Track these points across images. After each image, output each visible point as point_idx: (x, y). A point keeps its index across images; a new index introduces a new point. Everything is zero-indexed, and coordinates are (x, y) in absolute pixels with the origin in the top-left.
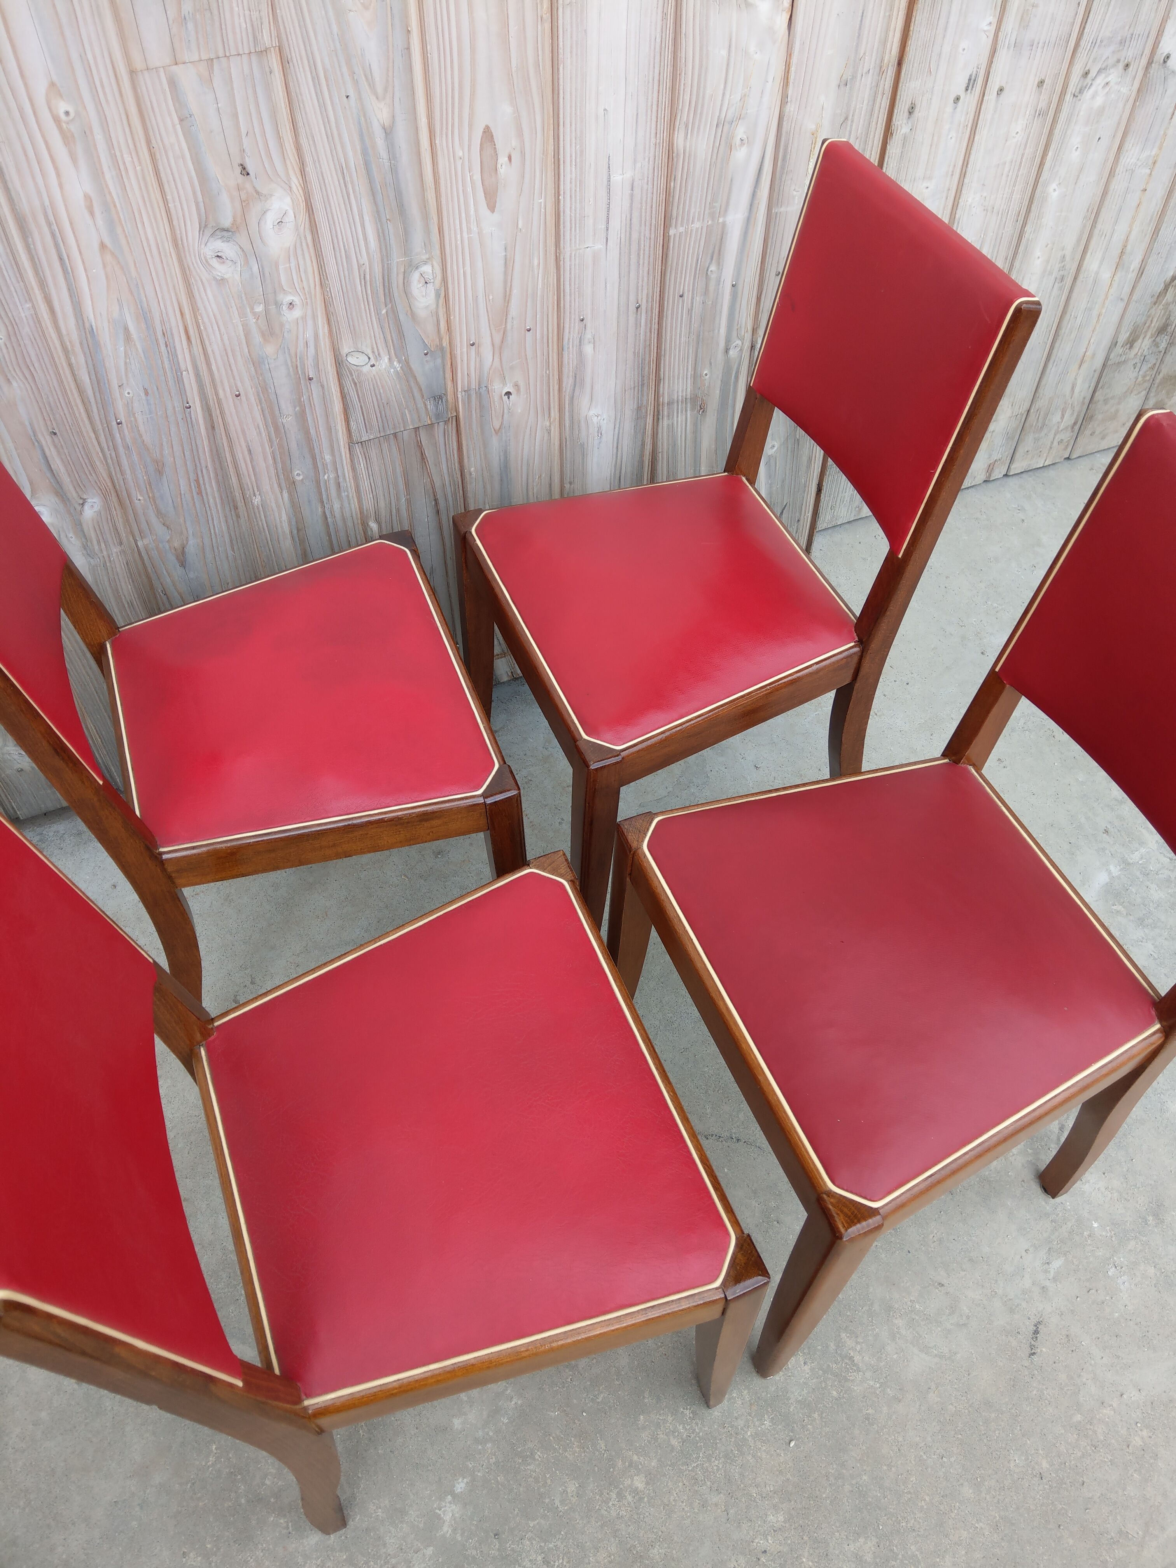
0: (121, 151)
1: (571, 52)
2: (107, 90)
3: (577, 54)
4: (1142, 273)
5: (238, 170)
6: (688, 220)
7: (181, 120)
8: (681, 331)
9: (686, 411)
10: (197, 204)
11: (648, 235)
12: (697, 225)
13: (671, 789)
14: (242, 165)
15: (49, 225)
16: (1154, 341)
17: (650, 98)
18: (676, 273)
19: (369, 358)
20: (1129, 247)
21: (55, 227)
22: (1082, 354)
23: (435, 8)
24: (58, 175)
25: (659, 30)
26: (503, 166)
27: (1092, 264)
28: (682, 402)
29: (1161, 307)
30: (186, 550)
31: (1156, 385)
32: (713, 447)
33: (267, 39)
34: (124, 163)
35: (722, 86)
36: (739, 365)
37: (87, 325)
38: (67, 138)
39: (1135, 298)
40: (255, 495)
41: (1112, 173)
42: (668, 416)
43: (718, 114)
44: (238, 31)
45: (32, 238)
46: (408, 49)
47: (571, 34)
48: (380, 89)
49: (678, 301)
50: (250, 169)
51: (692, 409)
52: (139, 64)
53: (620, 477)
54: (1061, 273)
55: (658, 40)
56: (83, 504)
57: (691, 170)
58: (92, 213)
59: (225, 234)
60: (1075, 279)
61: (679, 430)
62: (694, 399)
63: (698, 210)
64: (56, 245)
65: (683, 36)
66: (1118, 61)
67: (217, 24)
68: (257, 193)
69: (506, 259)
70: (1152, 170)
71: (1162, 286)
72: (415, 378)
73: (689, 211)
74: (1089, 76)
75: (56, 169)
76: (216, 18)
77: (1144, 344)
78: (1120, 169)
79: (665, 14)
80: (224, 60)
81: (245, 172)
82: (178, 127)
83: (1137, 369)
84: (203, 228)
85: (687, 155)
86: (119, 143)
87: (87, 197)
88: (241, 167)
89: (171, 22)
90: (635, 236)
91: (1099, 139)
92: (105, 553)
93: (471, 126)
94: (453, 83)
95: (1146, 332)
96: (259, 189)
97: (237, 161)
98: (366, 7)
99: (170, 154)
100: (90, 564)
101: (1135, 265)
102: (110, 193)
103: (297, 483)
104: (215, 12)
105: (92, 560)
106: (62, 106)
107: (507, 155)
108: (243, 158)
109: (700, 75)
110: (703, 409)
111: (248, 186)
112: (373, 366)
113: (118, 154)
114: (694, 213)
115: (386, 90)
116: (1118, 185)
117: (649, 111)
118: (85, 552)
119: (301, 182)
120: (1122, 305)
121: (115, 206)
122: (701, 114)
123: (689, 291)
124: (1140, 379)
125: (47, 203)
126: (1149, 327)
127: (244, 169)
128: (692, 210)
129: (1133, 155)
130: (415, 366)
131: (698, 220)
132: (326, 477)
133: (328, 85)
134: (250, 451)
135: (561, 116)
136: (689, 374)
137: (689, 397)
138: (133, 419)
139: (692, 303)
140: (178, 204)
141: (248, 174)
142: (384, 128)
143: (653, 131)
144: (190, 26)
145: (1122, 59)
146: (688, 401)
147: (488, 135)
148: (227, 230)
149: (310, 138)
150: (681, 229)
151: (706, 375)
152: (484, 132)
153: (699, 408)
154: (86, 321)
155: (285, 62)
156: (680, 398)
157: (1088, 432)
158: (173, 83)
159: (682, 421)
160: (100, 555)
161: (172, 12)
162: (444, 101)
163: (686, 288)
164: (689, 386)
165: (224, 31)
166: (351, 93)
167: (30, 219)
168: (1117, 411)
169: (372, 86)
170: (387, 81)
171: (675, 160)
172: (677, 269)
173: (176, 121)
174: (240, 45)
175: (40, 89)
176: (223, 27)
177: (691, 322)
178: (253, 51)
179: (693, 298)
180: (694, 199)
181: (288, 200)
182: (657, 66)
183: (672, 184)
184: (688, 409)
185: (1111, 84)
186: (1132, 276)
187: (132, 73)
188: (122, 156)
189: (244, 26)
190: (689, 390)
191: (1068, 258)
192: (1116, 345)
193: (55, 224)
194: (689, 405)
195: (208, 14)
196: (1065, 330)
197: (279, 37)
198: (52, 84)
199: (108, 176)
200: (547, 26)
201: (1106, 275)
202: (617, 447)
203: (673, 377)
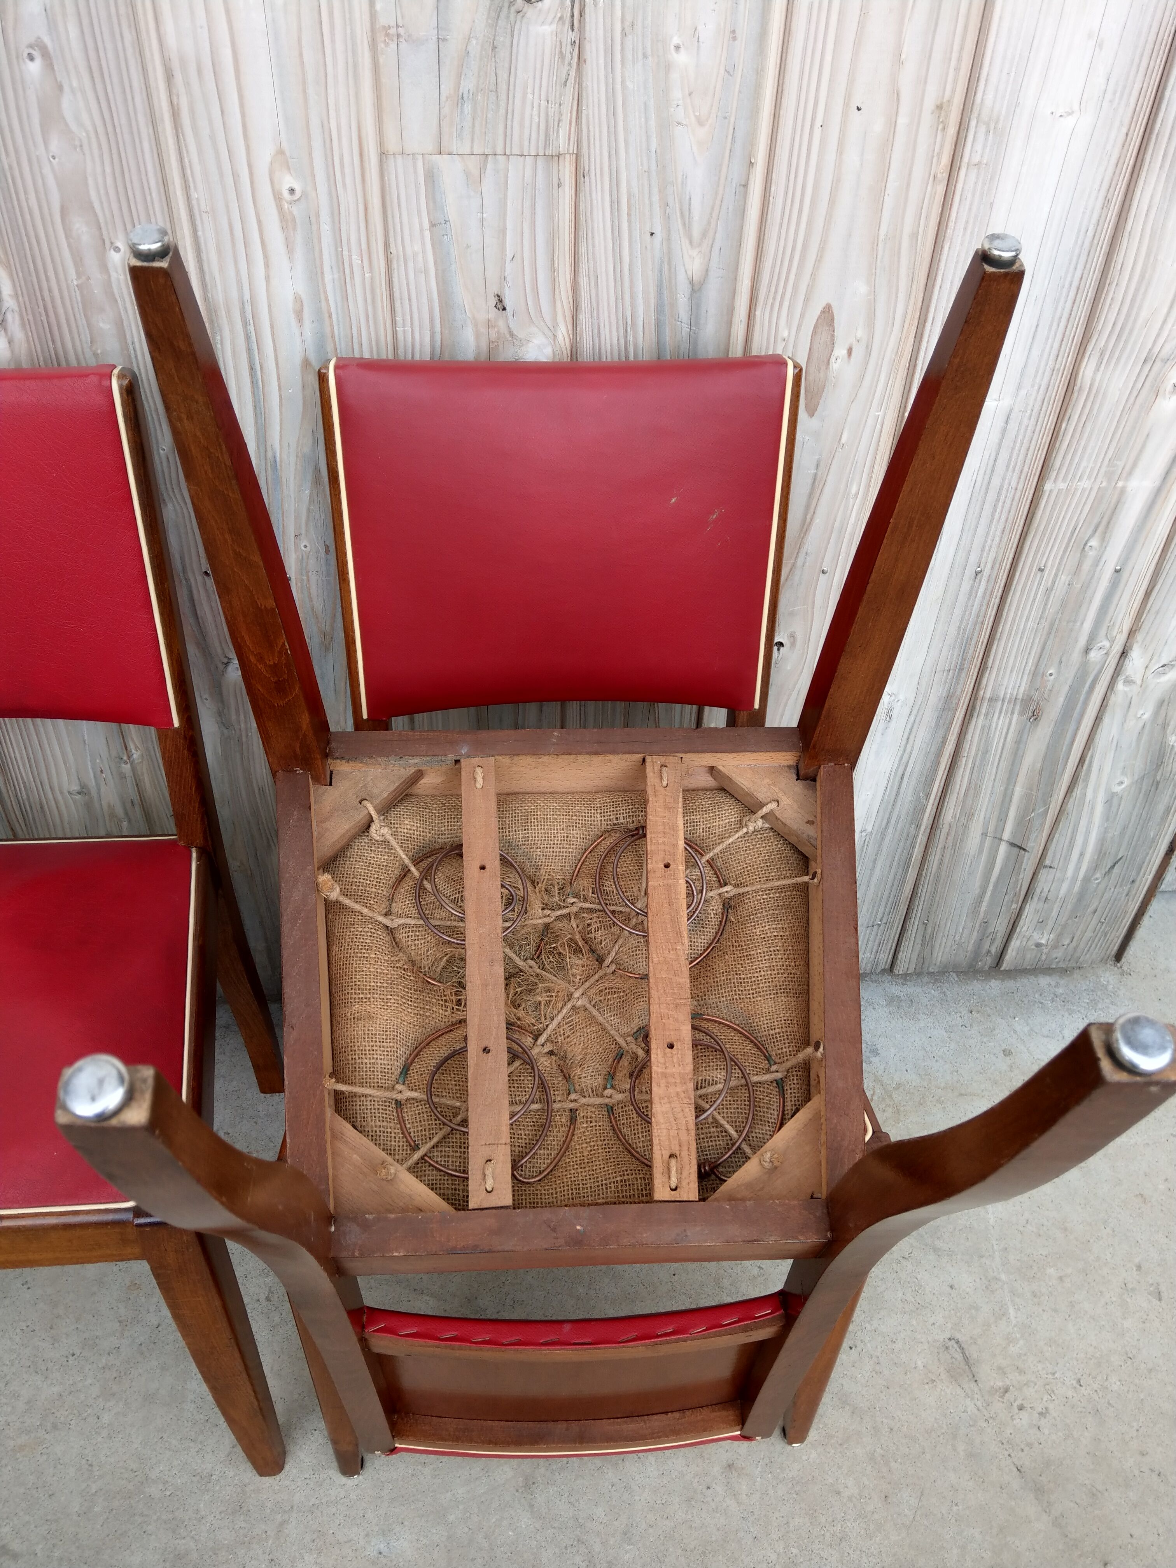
0: (349, 251)
1: (965, 229)
2: (347, 170)
3: (972, 233)
5: (493, 301)
6: (1074, 476)
7: (433, 225)
8: (1030, 613)
9: (1012, 713)
10: (432, 333)
11: (1014, 484)
12: (1085, 484)
14: (498, 296)
15: (245, 324)
17: (1060, 309)
18: (1041, 540)
21: (251, 328)
23: (793, 139)
24: (267, 265)
25: (1094, 220)
26: (839, 361)
28: (1009, 702)
32: (1039, 765)
33: (562, 141)
34: (351, 265)
35: (1165, 310)
36: (1100, 672)
37: (270, 455)
38: (287, 222)
42: (987, 715)
43: (1149, 346)
44: (527, 123)
45: (221, 336)
46: (746, 186)
47: (971, 204)
48: (696, 232)
49: (1035, 575)
50: (508, 302)
51: (1022, 713)
52: (392, 145)
53: (903, 775)
55: (1090, 233)
56: (227, 664)
57: (1095, 412)
58: (300, 319)
61: (997, 735)
62: (1027, 701)
63: (1091, 465)
64: (249, 351)
67: (502, 111)
68: (512, 334)
69: (815, 479)
73: (1079, 464)
75: (266, 256)
76: (503, 104)
79: (1107, 201)
80: (502, 159)
81: (500, 305)
82: (427, 233)
85: (1094, 391)
86: (349, 240)
87: (298, 299)
88: (497, 298)
89: (443, 98)
90: (996, 482)
92: (243, 726)
93: (807, 300)
94: (795, 241)
96: (515, 332)
97: (494, 289)
98: (701, 123)
99: (411, 265)
100: (222, 734)
102: (327, 299)
104: (503, 96)
105: (226, 731)
106: (288, 181)
107: (847, 347)
108: (502, 287)
109: (1137, 290)
110: (1035, 716)
111: (501, 323)
113: (345, 253)
114: (1086, 468)
115: (704, 235)
117: (1055, 324)
118: (219, 719)
119: (571, 332)
121: (330, 317)
122: (1126, 341)
123: (1052, 566)
125: (247, 296)
127: (501, 301)
128: (1084, 464)
131: (1089, 478)
133: (629, 215)
135: (932, 309)
136: (1028, 669)
137: (1020, 697)
138: (305, 578)
139: (1054, 582)
141: (504, 309)
142: (691, 283)
143: (1054, 352)
144: (468, 108)
146: (1019, 702)
147: (827, 315)
149: (592, 278)
150: (1062, 486)
151: (1051, 675)
152: (823, 312)
153: (1030, 714)
154: (269, 449)
155: (579, 175)
156: (1008, 696)
158: (431, 177)
159: (1003, 724)
160: (236, 727)
161: (447, 88)
162: (779, 262)
163: (1050, 561)
164: (1023, 684)
165: (509, 123)
166: (658, 231)
167: (223, 313)
169: (687, 226)
170: (709, 223)
171: (1075, 394)
172: (1044, 534)
173: (426, 225)
174: (526, 143)
175: (264, 155)
176: (509, 116)
177: (1046, 605)
178: (541, 153)
179: (1056, 575)
180: (1089, 450)
182: (1080, 267)
183: (1064, 426)
184: (1016, 712)
187: (383, 154)
188: (350, 256)
189: (536, 119)
190: (1022, 688)
193: (252, 324)
194: (1018, 707)
195: (493, 96)
197: (579, 142)
198: (281, 152)
199: (328, 277)
200: (941, 189)
202: (908, 739)
203: (1005, 668)
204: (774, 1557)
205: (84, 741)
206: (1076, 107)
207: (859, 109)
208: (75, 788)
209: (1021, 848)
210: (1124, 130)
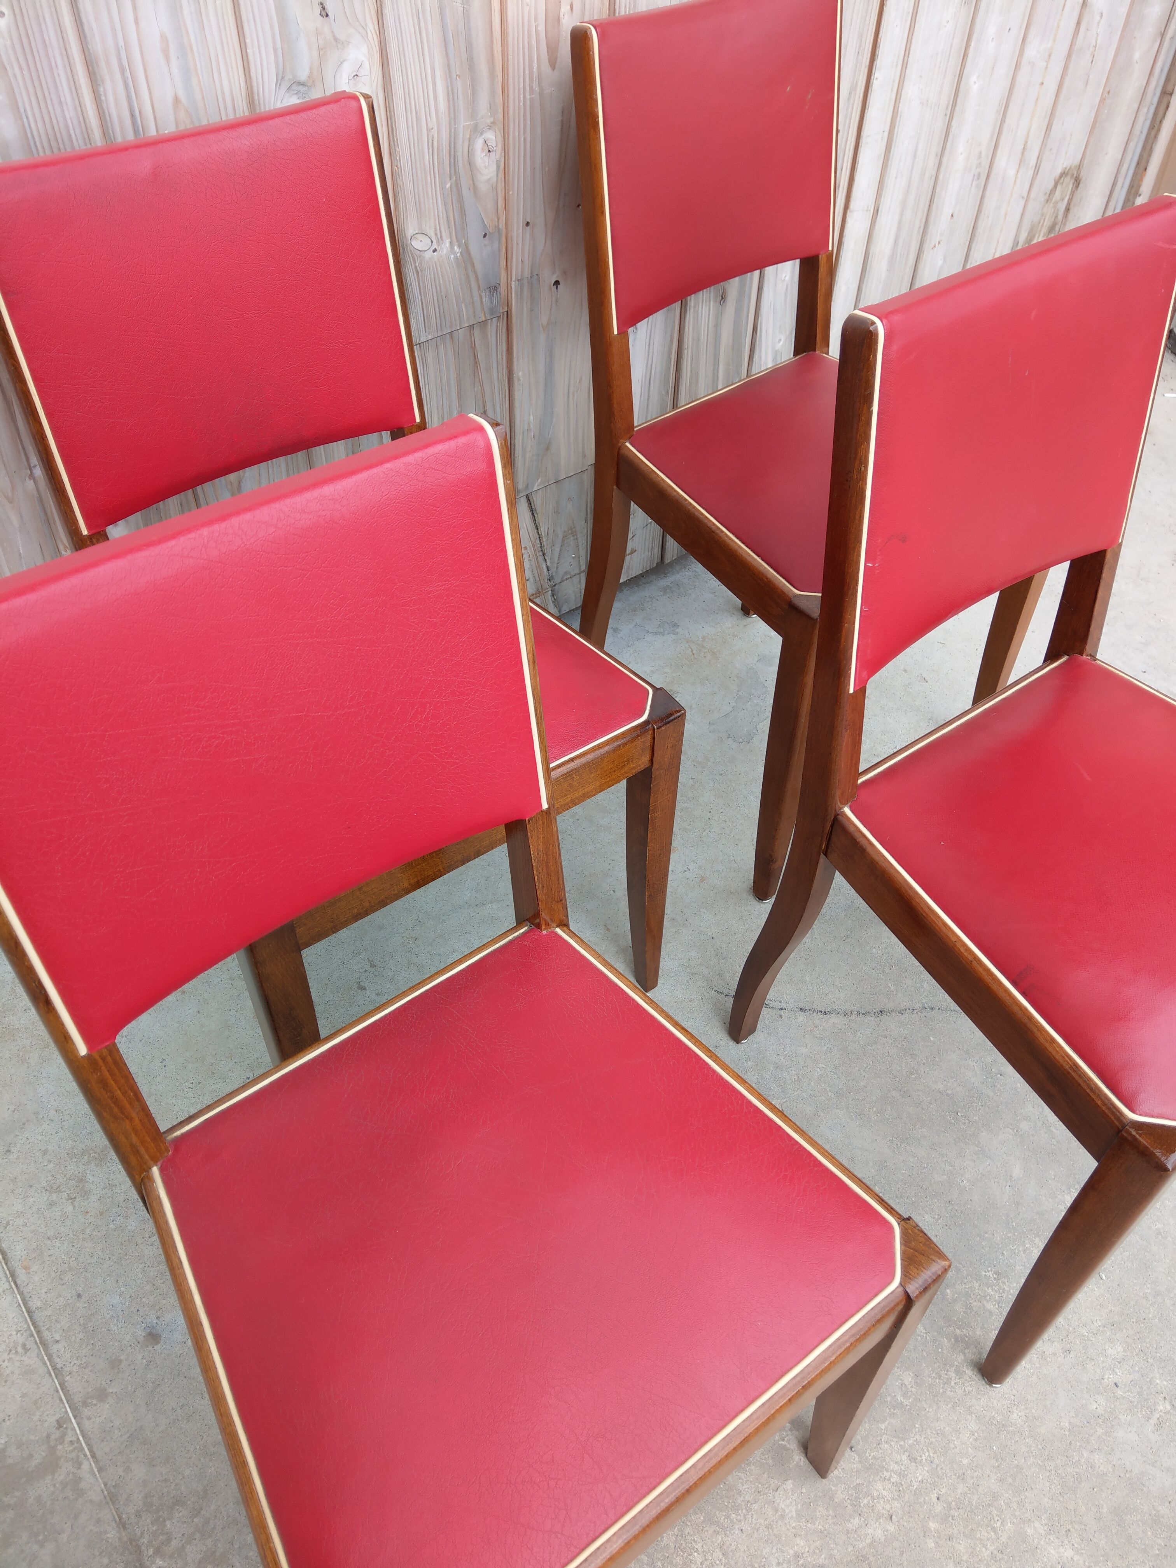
4: (1038, 171)
5: (318, 9)
9: (710, 301)
10: (275, 50)
13: (734, 704)
14: (322, 4)
15: (122, 71)
19: (432, 242)
20: (1029, 143)
21: (128, 74)
26: (566, 16)
27: (1002, 161)
29: (1051, 205)
30: (242, 485)
32: (731, 341)
39: (1033, 195)
41: (1017, 66)
42: (695, 307)
45: (104, 88)
50: (330, 9)
54: (978, 170)
58: (167, 59)
59: (301, 88)
60: (988, 176)
61: (703, 323)
64: (129, 97)
68: (336, 39)
70: (1047, 62)
71: (1053, 183)
72: (473, 265)
78: (1025, 61)
81: (324, 13)
84: (277, 82)
87: (164, 39)
88: (321, 6)
91: (1010, 29)
95: (1040, 231)
96: (336, 35)
101: (1033, 162)
102: (187, 33)
110: (724, 298)
111: (326, 30)
112: (435, 251)
116: (1022, 79)
119: (377, 28)
120: (1022, 203)
121: (192, 49)
125: (121, 43)
126: (1042, 225)
127: (324, 8)
130: (474, 249)
140: (256, 49)
141: (327, 15)
148: (303, 84)
153: (721, 298)
167: (103, 64)
181: (364, 49)
184: (712, 299)
186: (1031, 173)
191: (983, 154)
193: (128, 70)
196: (980, 231)
199: (186, 12)
201: (1011, 172)
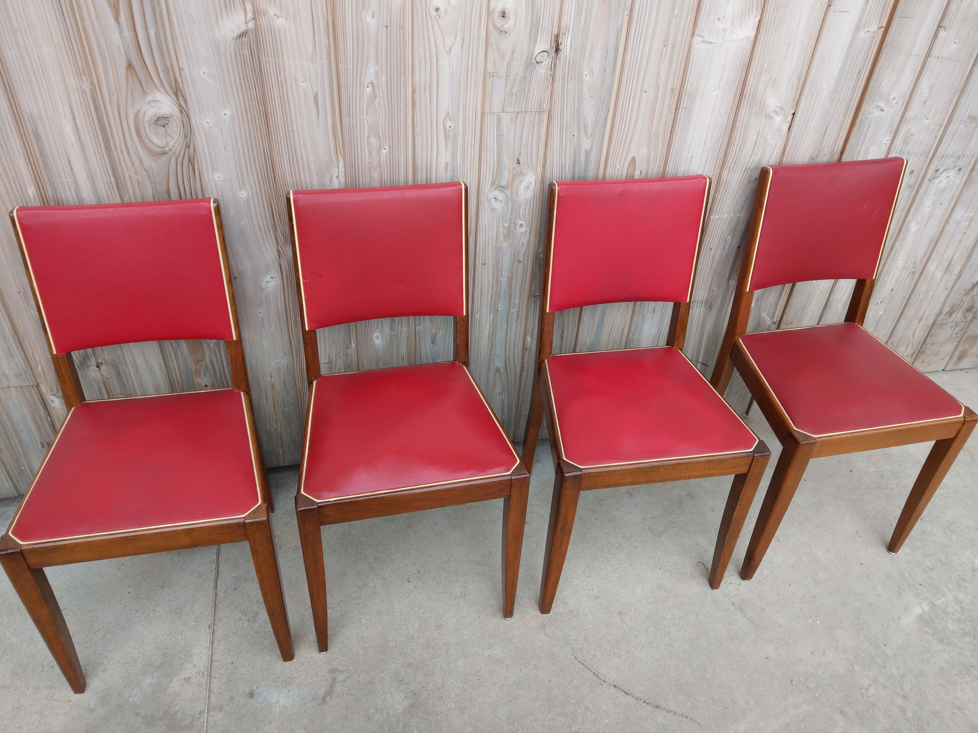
0: (467, 146)
1: (681, 129)
2: (470, 119)
3: (684, 130)
4: (960, 277)
5: (516, 161)
6: (721, 213)
7: (498, 136)
8: (707, 266)
9: (701, 307)
10: (493, 173)
12: (725, 216)
14: (518, 159)
16: (964, 315)
17: (714, 154)
18: (710, 238)
20: (953, 262)
22: (921, 316)
23: (623, 102)
24: (437, 152)
25: (725, 124)
26: (637, 176)
27: (932, 267)
28: (700, 302)
29: (970, 297)
31: (963, 340)
32: (712, 328)
33: (545, 107)
34: (467, 151)
35: (751, 153)
38: (446, 136)
39: (955, 289)
40: (477, 314)
41: (947, 222)
43: (746, 165)
44: (534, 102)
46: (607, 118)
47: (683, 120)
48: (589, 134)
49: (709, 251)
50: (521, 161)
51: (705, 307)
52: (487, 110)
53: (659, 336)
54: (913, 270)
55: (724, 128)
57: (728, 189)
58: (446, 171)
59: (501, 188)
60: (921, 274)
61: (696, 316)
62: (707, 302)
63: (727, 209)
65: (736, 128)
66: (955, 167)
67: (526, 98)
68: (521, 172)
70: (970, 223)
71: (971, 286)
73: (723, 209)
74: (939, 172)
75: (437, 149)
76: (526, 96)
77: (958, 316)
78: (951, 220)
79: (729, 117)
80: (524, 113)
81: (518, 162)
82: (496, 139)
83: (953, 329)
84: (492, 185)
85: (727, 182)
86: (468, 142)
87: (447, 164)
89: (506, 94)
91: (941, 203)
92: (399, 330)
93: (626, 155)
94: (623, 136)
95: (960, 309)
96: (522, 171)
97: (516, 157)
98: (592, 98)
99: (488, 150)
100: (391, 334)
101: (956, 271)
102: (457, 163)
103: (499, 311)
104: (526, 93)
105: (392, 333)
106: (449, 124)
107: (640, 171)
108: (519, 156)
109: (741, 146)
110: (710, 307)
111: (518, 169)
113: (466, 147)
114: (725, 210)
115: (591, 135)
116: (950, 228)
117: (713, 159)
118: (390, 328)
119: (542, 170)
120: (946, 292)
121: (457, 169)
122: (738, 164)
123: (715, 247)
124: (954, 335)
125: (429, 163)
126: (962, 307)
128: (725, 209)
129: (959, 214)
131: (727, 213)
132: (513, 310)
133: (566, 130)
134: (482, 291)
135: (670, 156)
136: (707, 289)
137: (704, 300)
139: (715, 253)
140: (485, 172)
141: (520, 163)
142: (586, 152)
143: (713, 169)
144: (514, 97)
145: (958, 166)
146: (704, 302)
147: (633, 160)
148: (503, 187)
149: (552, 151)
150: (717, 217)
151: (715, 290)
152: (632, 159)
153: (708, 307)
155: (550, 117)
156: (700, 300)
157: (920, 360)
158: (499, 120)
159: (698, 312)
160: (397, 330)
161: (508, 91)
162: (617, 143)
163: (714, 246)
164: (705, 295)
165: (528, 101)
166: (576, 135)
168: (939, 351)
169: (586, 133)
170: (593, 131)
171: (721, 183)
172: (711, 236)
173: (496, 136)
174: (533, 108)
175: (442, 115)
176: (528, 99)
177: (713, 263)
178: (538, 111)
179: (716, 251)
180: (726, 203)
181: (534, 178)
182: (721, 139)
183: (717, 195)
184: (703, 307)
185: (951, 177)
186: (954, 277)
187: (483, 114)
188: (467, 148)
189: (537, 100)
190: (705, 297)
191: (918, 263)
192: (941, 313)
194: (703, 304)
195: (523, 93)
196: (912, 301)
197: (550, 106)
198: (448, 114)
199: (458, 156)
200: (673, 116)
201: (939, 275)
202: (661, 320)
203: (698, 289)
204: (644, 641)
205: (335, 340)
206: (718, 88)
207: (645, 92)
208: (327, 361)
209: (706, 365)
210: (734, 94)
